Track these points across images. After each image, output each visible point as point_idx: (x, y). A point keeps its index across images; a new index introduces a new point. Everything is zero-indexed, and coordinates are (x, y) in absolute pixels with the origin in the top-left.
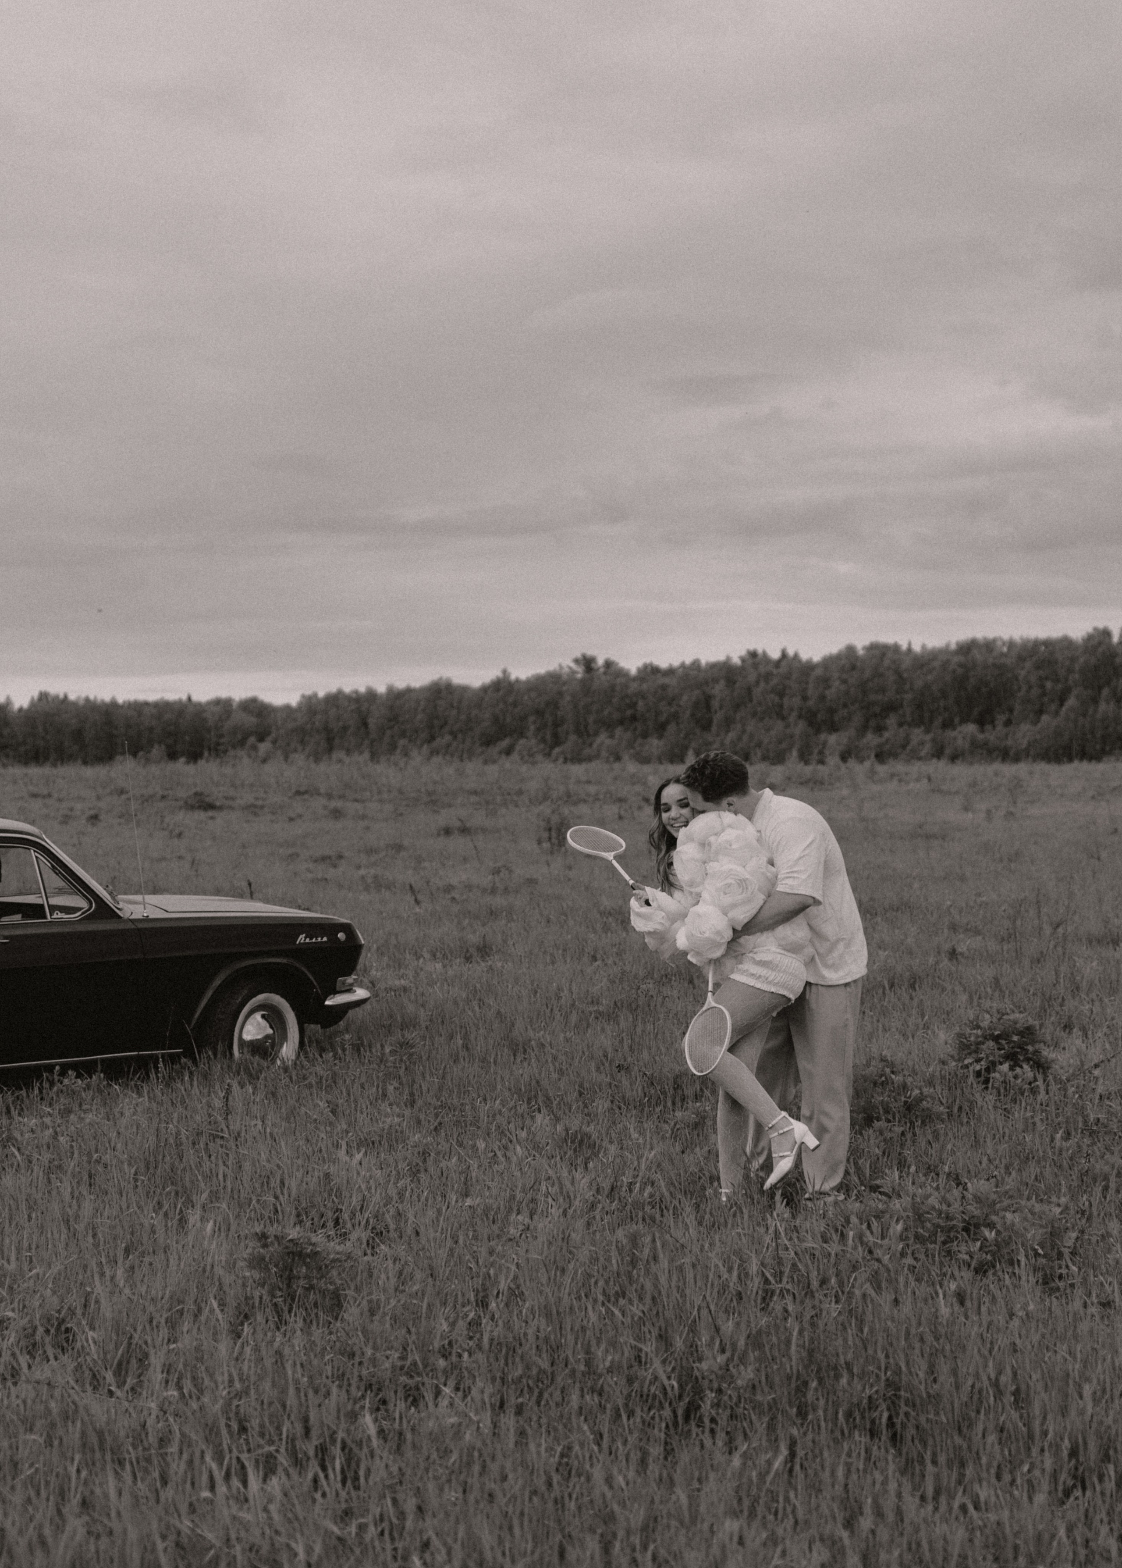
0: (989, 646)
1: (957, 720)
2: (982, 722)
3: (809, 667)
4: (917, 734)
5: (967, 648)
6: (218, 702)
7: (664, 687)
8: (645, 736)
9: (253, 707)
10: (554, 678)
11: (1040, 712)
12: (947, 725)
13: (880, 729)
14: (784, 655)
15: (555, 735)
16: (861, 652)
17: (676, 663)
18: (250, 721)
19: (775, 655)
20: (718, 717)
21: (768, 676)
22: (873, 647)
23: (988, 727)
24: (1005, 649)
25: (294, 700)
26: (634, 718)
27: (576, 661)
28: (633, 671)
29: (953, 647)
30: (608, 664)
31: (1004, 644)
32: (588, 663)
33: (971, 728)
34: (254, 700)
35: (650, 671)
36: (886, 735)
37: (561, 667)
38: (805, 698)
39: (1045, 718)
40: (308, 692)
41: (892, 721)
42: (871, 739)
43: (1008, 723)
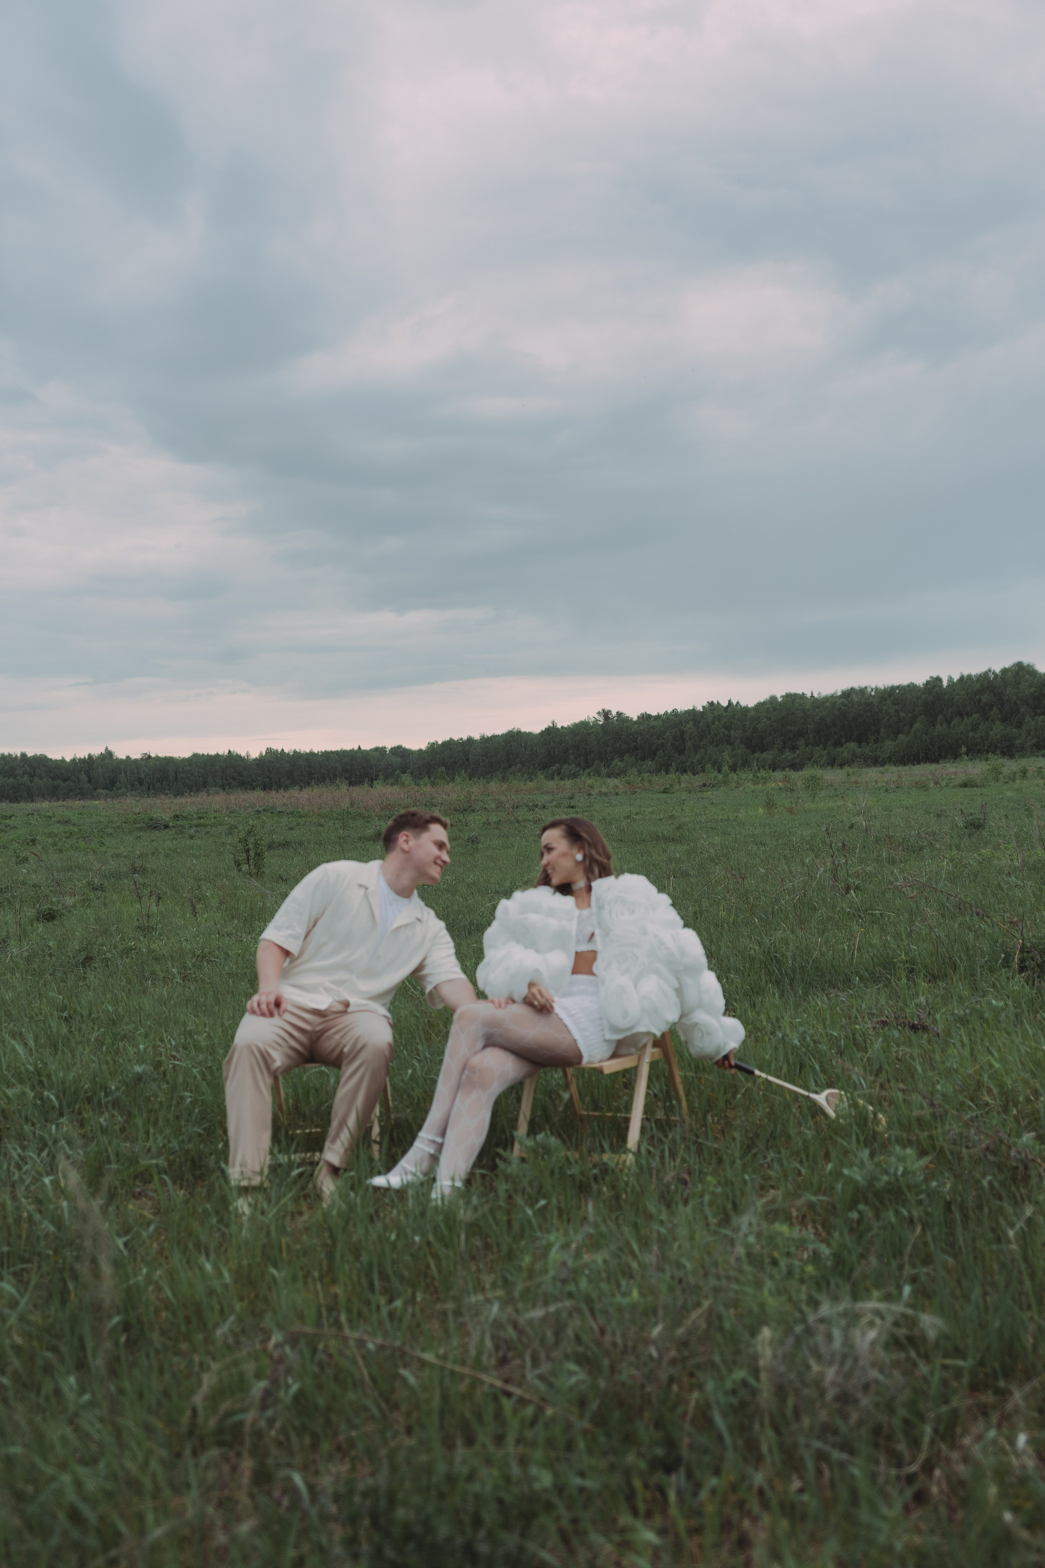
0: (862, 691)
1: (843, 740)
2: (860, 741)
3: (746, 710)
4: (818, 751)
5: (848, 694)
6: (377, 749)
7: (654, 727)
8: (643, 759)
9: (399, 751)
10: (584, 725)
11: (897, 734)
12: (838, 744)
13: (794, 748)
14: (730, 703)
15: (586, 761)
16: (780, 700)
17: (662, 713)
18: (397, 760)
19: (725, 704)
20: (689, 744)
21: (719, 718)
22: (788, 696)
23: (864, 744)
24: (873, 693)
25: (423, 746)
26: (636, 748)
27: (599, 713)
28: (635, 719)
29: (839, 693)
30: (619, 714)
31: (872, 690)
32: (606, 714)
33: (853, 745)
34: (399, 747)
35: (645, 718)
36: (798, 752)
37: (589, 718)
38: (744, 731)
39: (901, 736)
40: (432, 741)
41: (801, 742)
42: (788, 755)
43: (876, 741)
